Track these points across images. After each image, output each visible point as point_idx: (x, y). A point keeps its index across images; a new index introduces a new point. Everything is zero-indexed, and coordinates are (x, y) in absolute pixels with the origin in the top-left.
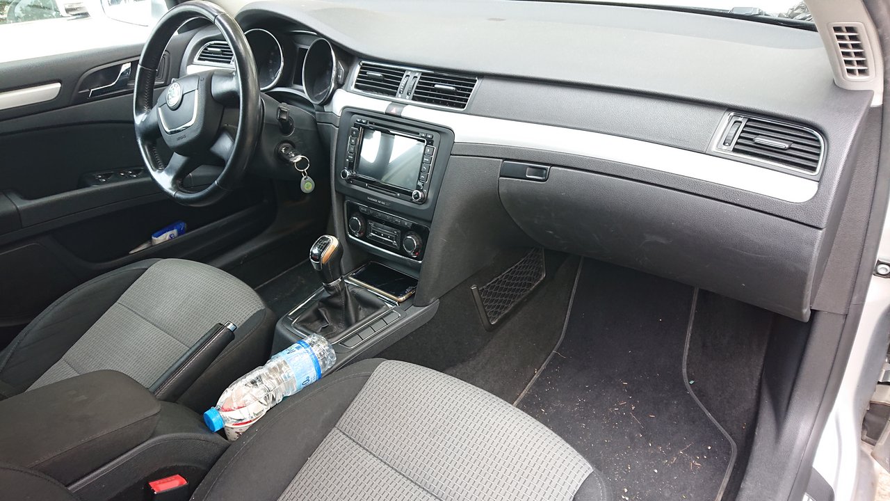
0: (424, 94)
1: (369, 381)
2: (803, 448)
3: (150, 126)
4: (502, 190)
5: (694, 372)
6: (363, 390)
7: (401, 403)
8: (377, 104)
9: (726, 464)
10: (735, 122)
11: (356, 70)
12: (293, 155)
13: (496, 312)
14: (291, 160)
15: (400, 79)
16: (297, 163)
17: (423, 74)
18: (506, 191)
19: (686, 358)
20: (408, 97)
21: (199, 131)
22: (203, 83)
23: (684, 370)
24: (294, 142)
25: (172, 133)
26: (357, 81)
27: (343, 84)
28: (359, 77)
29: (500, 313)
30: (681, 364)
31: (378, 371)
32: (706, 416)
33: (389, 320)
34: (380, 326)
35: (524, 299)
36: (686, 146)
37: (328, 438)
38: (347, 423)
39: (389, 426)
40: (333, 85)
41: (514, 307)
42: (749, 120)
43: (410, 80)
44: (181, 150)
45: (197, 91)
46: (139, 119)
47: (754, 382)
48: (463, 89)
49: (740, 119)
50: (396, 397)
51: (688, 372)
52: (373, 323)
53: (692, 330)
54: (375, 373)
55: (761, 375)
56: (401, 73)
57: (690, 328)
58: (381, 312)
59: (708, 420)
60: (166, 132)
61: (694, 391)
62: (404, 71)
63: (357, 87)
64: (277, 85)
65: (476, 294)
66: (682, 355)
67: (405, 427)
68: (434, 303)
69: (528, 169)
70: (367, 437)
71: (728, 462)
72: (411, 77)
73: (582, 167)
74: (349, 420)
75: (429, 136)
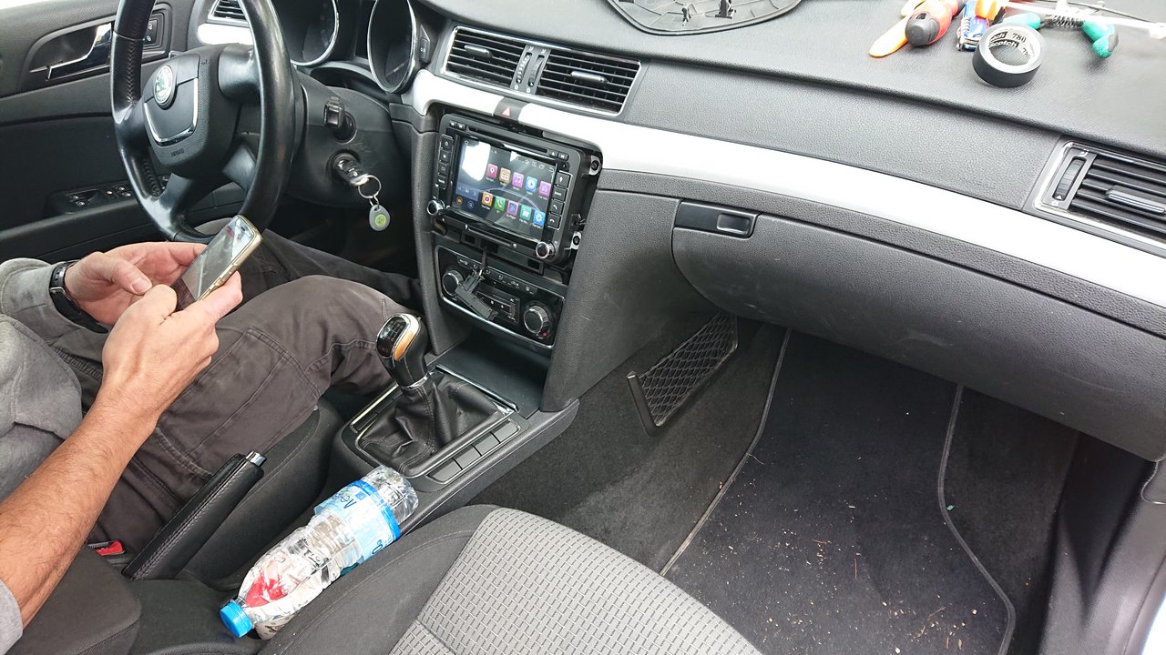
0: (557, 84)
1: (470, 546)
2: (1126, 638)
3: (135, 129)
4: (679, 246)
5: (955, 493)
6: (460, 560)
7: (518, 587)
8: (481, 99)
9: (999, 640)
10: (1074, 159)
11: (449, 40)
12: (356, 174)
13: (664, 408)
14: (353, 182)
15: (517, 59)
16: (361, 186)
17: (553, 51)
18: (684, 249)
19: (944, 471)
20: (529, 90)
21: (202, 143)
22: (205, 68)
23: (941, 490)
24: (357, 151)
25: (164, 144)
26: (451, 59)
27: (429, 63)
28: (453, 52)
29: (670, 408)
30: (936, 479)
31: (484, 529)
32: (971, 562)
33: (502, 435)
34: (487, 446)
35: (706, 383)
36: (989, 196)
37: (405, 640)
38: (435, 615)
39: (499, 625)
40: (413, 64)
41: (691, 396)
42: (1099, 157)
43: (532, 63)
44: (180, 169)
45: (196, 81)
46: (120, 117)
47: (1046, 518)
48: (616, 80)
49: (1082, 155)
50: (510, 575)
51: (945, 491)
52: (478, 441)
53: (955, 429)
54: (479, 532)
55: (1058, 508)
56: (518, 50)
57: (952, 427)
58: (491, 422)
59: (974, 569)
60: (157, 142)
61: (954, 520)
62: (523, 45)
63: (450, 68)
64: (330, 59)
65: (634, 384)
66: (938, 467)
67: (524, 627)
68: (572, 405)
69: (720, 217)
70: (465, 640)
71: (1002, 636)
72: (535, 55)
73: (809, 219)
74: (437, 610)
75: (563, 157)
